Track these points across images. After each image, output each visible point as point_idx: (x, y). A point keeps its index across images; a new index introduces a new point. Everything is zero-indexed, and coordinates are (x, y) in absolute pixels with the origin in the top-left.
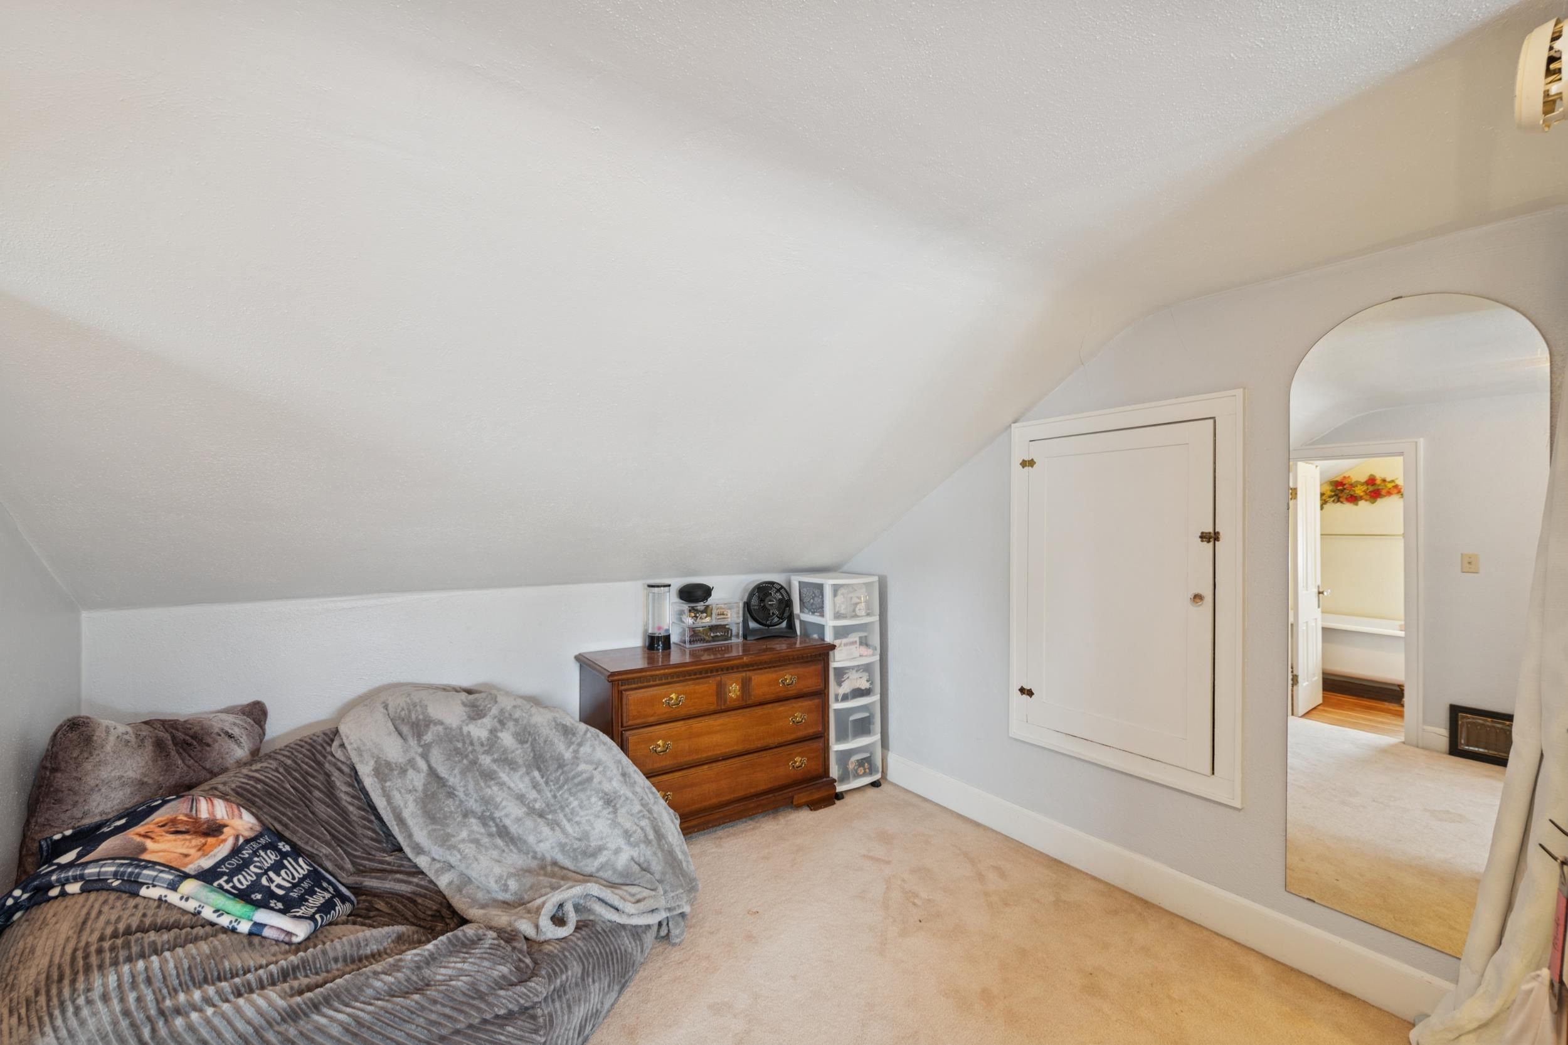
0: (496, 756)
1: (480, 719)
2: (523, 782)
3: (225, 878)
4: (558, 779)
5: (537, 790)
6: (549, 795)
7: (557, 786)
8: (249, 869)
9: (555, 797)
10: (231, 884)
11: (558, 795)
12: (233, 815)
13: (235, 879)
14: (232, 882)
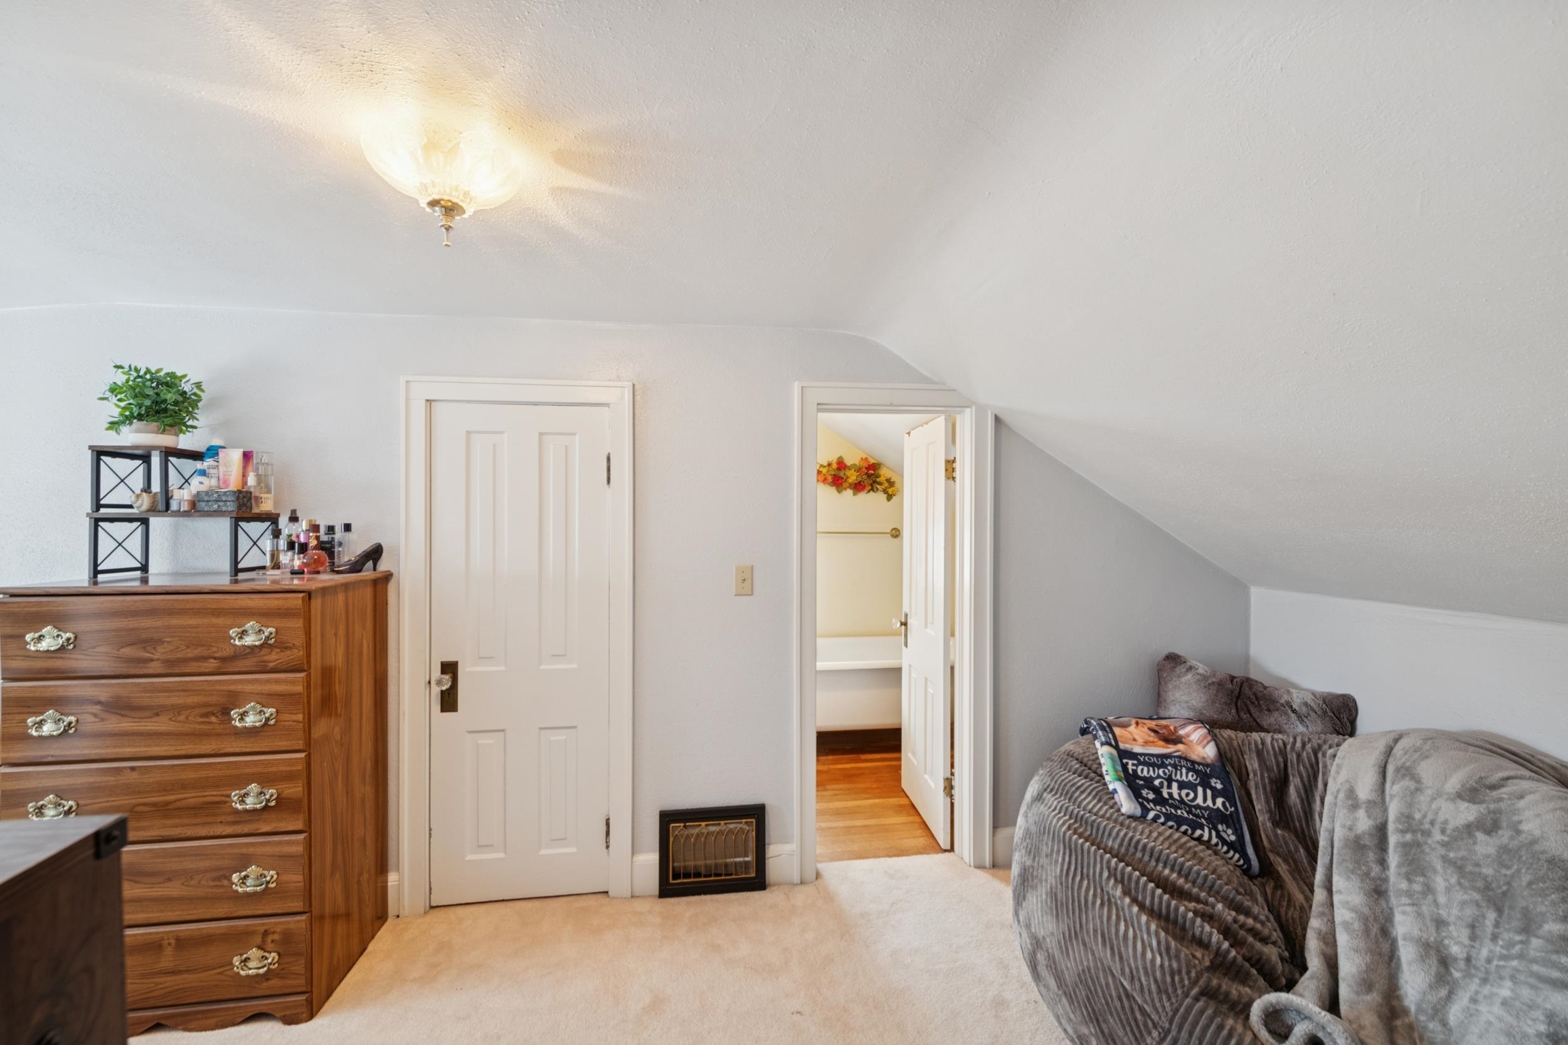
0: (1452, 855)
1: (1469, 801)
2: (1462, 909)
3: (1135, 762)
4: (1510, 945)
5: (1473, 933)
6: (1484, 952)
7: (1504, 952)
8: (1158, 770)
9: (1489, 961)
10: (1135, 768)
11: (1495, 962)
12: (1201, 742)
13: (1140, 768)
14: (1137, 767)
